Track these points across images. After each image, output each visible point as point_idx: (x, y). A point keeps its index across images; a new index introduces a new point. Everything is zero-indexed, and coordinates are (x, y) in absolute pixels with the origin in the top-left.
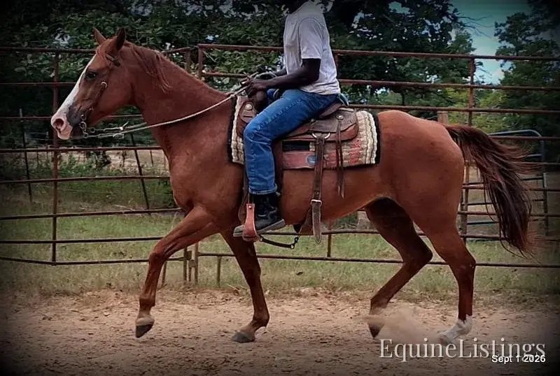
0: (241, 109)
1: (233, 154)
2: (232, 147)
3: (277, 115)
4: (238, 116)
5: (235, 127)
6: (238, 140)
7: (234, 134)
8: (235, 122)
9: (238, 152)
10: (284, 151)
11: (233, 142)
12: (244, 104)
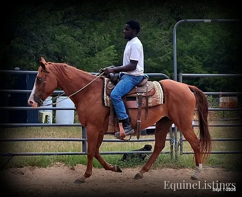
0: (107, 84)
1: (105, 102)
2: (105, 99)
3: (123, 87)
4: (106, 87)
5: (105, 91)
6: (107, 96)
7: (105, 94)
8: (105, 89)
9: (107, 101)
10: (127, 101)
11: (105, 97)
12: (108, 82)
